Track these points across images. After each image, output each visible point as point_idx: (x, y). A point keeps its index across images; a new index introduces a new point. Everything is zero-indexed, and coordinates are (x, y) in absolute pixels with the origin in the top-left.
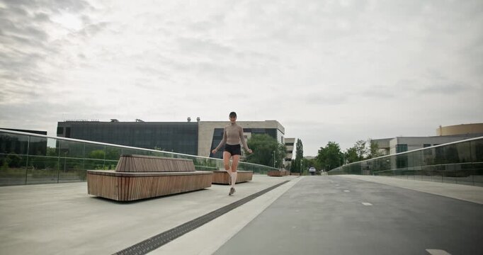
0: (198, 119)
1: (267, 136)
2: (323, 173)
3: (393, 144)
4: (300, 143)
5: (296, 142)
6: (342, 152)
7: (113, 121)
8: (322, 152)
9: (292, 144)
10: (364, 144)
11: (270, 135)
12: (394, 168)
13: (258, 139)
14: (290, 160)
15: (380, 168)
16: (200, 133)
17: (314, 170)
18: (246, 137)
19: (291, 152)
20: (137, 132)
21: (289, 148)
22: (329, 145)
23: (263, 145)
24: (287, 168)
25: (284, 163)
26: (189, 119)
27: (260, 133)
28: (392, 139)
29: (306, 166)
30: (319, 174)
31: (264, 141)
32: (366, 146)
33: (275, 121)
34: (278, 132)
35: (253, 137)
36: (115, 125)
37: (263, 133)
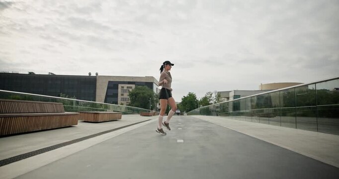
0: (97, 74)
2: (185, 114)
3: (231, 95)
6: (198, 100)
7: (30, 73)
8: (185, 99)
10: (211, 95)
11: (148, 87)
12: (231, 111)
13: (139, 89)
15: (223, 111)
16: (98, 84)
17: (179, 112)
18: (131, 88)
20: (50, 82)
22: (189, 94)
23: (143, 93)
25: (158, 106)
26: (90, 74)
27: (141, 85)
28: (230, 91)
30: (182, 114)
31: (144, 91)
32: (213, 95)
33: (152, 77)
34: (154, 85)
35: (136, 88)
36: (31, 76)
37: (143, 85)
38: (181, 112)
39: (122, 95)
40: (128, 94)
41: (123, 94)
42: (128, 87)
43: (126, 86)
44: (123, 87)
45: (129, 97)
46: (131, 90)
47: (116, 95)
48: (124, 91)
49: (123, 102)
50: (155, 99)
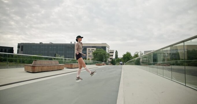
0: (75, 42)
1: (102, 49)
4: (116, 52)
6: (132, 56)
7: (40, 43)
8: (124, 56)
9: (113, 52)
10: (138, 53)
12: (152, 62)
13: (98, 50)
14: (112, 59)
17: (122, 63)
18: (94, 50)
20: (50, 48)
21: (111, 54)
22: (127, 53)
24: (110, 62)
25: (109, 60)
26: (71, 43)
27: (99, 48)
29: (119, 61)
30: (123, 64)
31: (101, 52)
32: (138, 54)
33: (106, 44)
34: (107, 48)
35: (96, 50)
36: (41, 45)
37: (101, 48)
38: (123, 63)
39: (89, 54)
40: (92, 53)
42: (92, 50)
43: (91, 49)
44: (89, 50)
45: (92, 55)
48: (90, 51)
49: (89, 58)
50: (107, 56)
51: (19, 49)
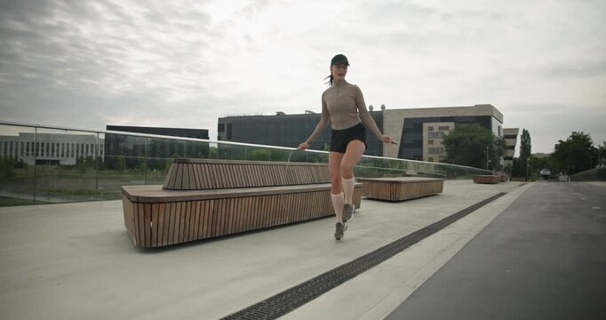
0: (383, 107)
1: (478, 125)
2: (562, 177)
4: (526, 135)
5: (520, 133)
6: (596, 147)
7: (279, 114)
8: (562, 148)
9: (515, 137)
11: (482, 124)
13: (463, 130)
14: (511, 158)
16: (385, 125)
17: (548, 173)
18: (447, 128)
19: (513, 148)
21: (509, 142)
22: (573, 136)
23: (471, 139)
24: (507, 169)
25: (502, 162)
26: (371, 108)
27: (466, 122)
29: (536, 167)
31: (472, 134)
33: (489, 105)
34: (494, 120)
35: (457, 128)
36: (281, 118)
37: (471, 123)
38: (553, 173)
39: (431, 142)
40: (442, 140)
41: (433, 141)
42: (441, 128)
43: (436, 126)
44: (431, 128)
45: (443, 146)
46: (447, 133)
47: (420, 144)
48: (434, 135)
49: (432, 156)
50: (496, 148)
51: (221, 133)
